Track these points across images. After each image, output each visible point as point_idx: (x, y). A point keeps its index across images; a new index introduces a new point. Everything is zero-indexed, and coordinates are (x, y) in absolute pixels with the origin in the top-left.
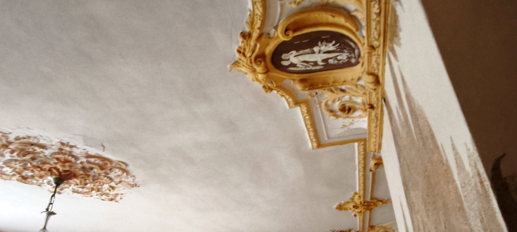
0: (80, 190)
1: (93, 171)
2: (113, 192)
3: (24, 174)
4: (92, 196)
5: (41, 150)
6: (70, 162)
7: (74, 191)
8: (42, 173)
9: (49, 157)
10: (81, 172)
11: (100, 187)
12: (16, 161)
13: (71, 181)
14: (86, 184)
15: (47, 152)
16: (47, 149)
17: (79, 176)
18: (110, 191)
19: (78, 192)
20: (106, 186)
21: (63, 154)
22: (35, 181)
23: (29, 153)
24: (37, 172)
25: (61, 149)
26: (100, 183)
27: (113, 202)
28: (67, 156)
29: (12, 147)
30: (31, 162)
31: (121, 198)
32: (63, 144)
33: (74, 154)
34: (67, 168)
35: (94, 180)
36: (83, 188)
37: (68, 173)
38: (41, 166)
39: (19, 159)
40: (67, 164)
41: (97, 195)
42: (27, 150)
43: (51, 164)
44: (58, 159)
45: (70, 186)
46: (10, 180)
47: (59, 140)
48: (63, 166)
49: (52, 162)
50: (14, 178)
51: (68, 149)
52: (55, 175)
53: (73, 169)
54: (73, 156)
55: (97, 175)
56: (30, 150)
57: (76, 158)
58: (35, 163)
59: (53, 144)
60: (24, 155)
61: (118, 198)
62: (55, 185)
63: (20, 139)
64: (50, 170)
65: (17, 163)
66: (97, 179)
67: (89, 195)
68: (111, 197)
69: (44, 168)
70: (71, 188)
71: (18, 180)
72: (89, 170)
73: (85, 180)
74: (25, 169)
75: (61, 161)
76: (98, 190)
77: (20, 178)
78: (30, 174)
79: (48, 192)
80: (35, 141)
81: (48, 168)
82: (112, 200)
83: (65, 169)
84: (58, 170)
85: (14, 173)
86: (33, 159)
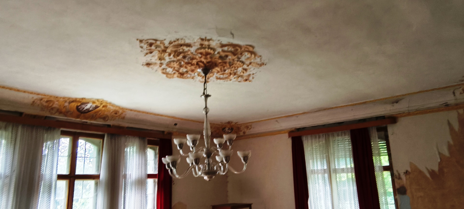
0: (222, 76)
1: (228, 58)
2: (246, 74)
3: (181, 71)
4: (231, 80)
5: (188, 48)
6: (210, 54)
7: (218, 78)
8: (193, 67)
9: (194, 53)
10: (220, 61)
11: (235, 71)
12: (174, 61)
13: (214, 70)
14: (225, 71)
15: (193, 50)
16: (192, 47)
17: (219, 64)
18: (244, 73)
19: (220, 79)
20: (240, 69)
21: (205, 48)
22: (189, 76)
23: (180, 53)
24: (189, 68)
25: (201, 45)
26: (235, 68)
27: (247, 82)
28: (207, 49)
29: (169, 50)
30: (184, 60)
31: (253, 78)
32: (202, 40)
33: (211, 46)
34: (209, 60)
35: (230, 66)
36: (223, 74)
37: (210, 64)
38: (191, 61)
39: (175, 59)
40: (208, 56)
41: (235, 78)
42: (178, 51)
43: (197, 59)
44: (201, 53)
45: (214, 74)
46: (173, 78)
47: (198, 37)
48: (206, 58)
49: (197, 57)
50: (176, 76)
51: (206, 43)
52: (202, 67)
53: (213, 60)
54: (211, 49)
55: (232, 61)
56: (181, 50)
57: (214, 50)
58: (186, 61)
59: (195, 41)
60: (178, 56)
61: (251, 78)
62: (203, 75)
63: (172, 43)
64: (197, 64)
65: (175, 63)
66: (232, 65)
67: (229, 80)
68: (245, 78)
69: (193, 63)
70: (214, 76)
71: (178, 77)
72: (225, 58)
73: (224, 67)
74: (181, 66)
75: (203, 55)
76: (235, 74)
77: (179, 75)
78: (185, 70)
79: (199, 82)
80: (182, 42)
81: (195, 63)
82: (246, 80)
83: (208, 61)
84: (203, 62)
85: (174, 72)
86: (184, 57)
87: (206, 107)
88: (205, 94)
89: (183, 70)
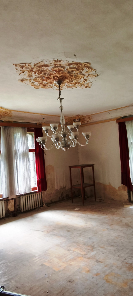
1: (74, 72)
2: (86, 82)
3: (43, 84)
5: (47, 68)
6: (61, 70)
7: (68, 87)
8: (51, 80)
9: (51, 71)
10: (68, 75)
11: (79, 81)
13: (65, 81)
14: (72, 81)
16: (49, 67)
17: (68, 77)
19: (69, 87)
20: (82, 80)
21: (57, 67)
22: (49, 86)
24: (49, 81)
25: (55, 65)
26: (79, 79)
27: (88, 88)
28: (59, 67)
29: (34, 70)
30: (45, 76)
31: (91, 85)
32: (55, 61)
33: (61, 65)
35: (75, 78)
36: (71, 84)
37: (62, 77)
38: (49, 77)
39: (39, 76)
40: (61, 72)
41: (79, 86)
42: (41, 70)
43: (53, 75)
44: (55, 71)
45: (65, 84)
46: (39, 88)
47: (53, 60)
48: (59, 74)
49: (53, 73)
50: (40, 87)
51: (58, 63)
52: (57, 80)
53: (64, 75)
54: (62, 67)
55: (76, 74)
56: (42, 69)
57: (64, 67)
59: (51, 62)
60: (41, 73)
62: (58, 85)
63: (36, 65)
64: (54, 78)
65: (39, 78)
66: (77, 77)
67: (75, 87)
68: (86, 85)
69: (51, 77)
70: (65, 85)
71: (42, 87)
72: (72, 73)
73: (71, 79)
74: (43, 80)
75: (57, 71)
76: (79, 83)
77: (43, 86)
78: (46, 83)
79: (56, 90)
80: (43, 64)
83: (60, 75)
84: (57, 77)
85: (39, 84)
86: (45, 74)
87: (61, 106)
88: (60, 98)
89: (45, 83)
